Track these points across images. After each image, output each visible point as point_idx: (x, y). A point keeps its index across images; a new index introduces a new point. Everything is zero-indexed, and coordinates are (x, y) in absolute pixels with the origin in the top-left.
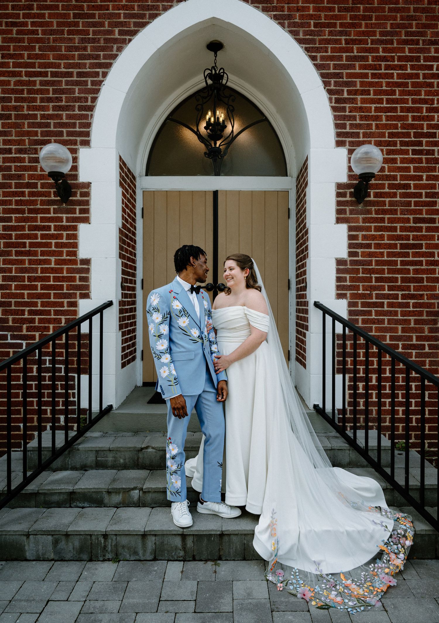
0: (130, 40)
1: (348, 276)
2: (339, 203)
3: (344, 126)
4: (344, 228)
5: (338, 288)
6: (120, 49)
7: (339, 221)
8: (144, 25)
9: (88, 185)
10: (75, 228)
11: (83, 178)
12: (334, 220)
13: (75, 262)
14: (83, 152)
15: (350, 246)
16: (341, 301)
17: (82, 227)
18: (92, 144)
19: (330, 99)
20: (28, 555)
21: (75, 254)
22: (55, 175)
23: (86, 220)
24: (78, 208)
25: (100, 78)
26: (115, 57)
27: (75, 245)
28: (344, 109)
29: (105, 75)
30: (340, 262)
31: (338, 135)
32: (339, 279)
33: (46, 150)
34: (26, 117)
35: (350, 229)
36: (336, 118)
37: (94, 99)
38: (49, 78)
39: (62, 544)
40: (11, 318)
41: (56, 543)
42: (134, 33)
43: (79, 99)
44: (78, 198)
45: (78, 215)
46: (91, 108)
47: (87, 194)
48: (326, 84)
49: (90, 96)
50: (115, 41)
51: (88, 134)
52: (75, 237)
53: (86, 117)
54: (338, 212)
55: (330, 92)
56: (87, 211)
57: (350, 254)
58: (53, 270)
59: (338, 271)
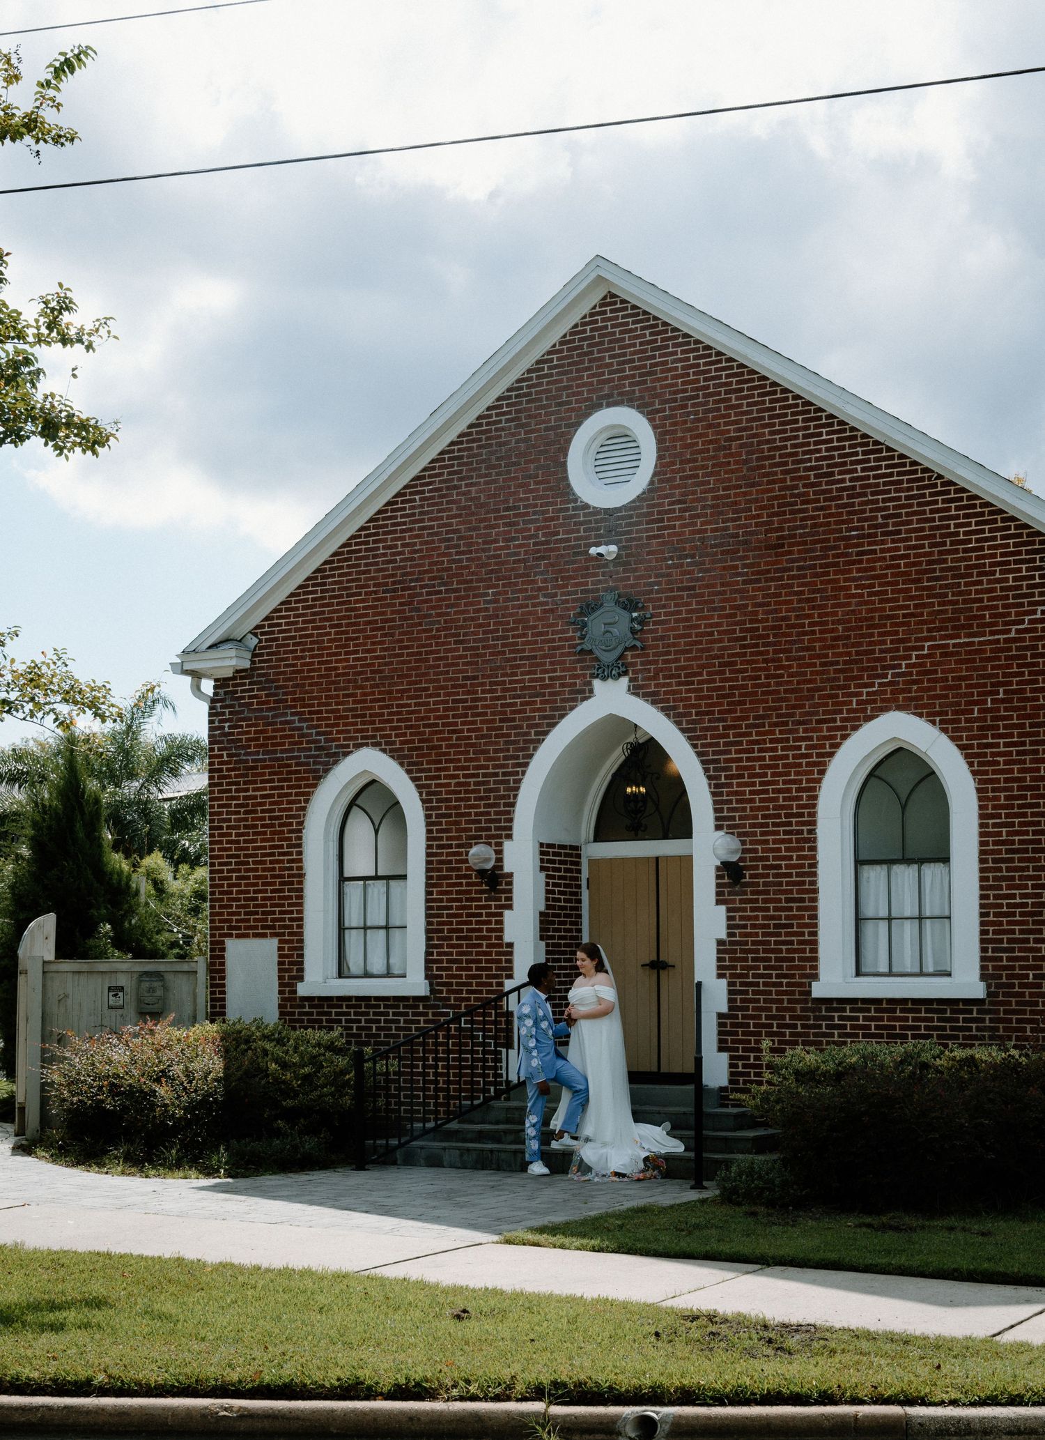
0: (543, 740)
1: (727, 956)
2: (718, 885)
3: (721, 810)
4: (723, 908)
5: (719, 968)
6: (535, 749)
7: (718, 902)
8: (554, 725)
9: (511, 875)
10: (501, 915)
11: (507, 869)
12: (714, 902)
13: (500, 945)
14: (507, 845)
15: (729, 927)
16: (721, 980)
17: (507, 913)
18: (514, 837)
19: (710, 785)
20: (445, 1164)
21: (500, 938)
22: (482, 873)
23: (510, 907)
24: (503, 896)
25: (520, 777)
26: (531, 756)
27: (501, 930)
28: (721, 794)
29: (524, 773)
30: (720, 943)
31: (717, 819)
32: (719, 960)
33: (473, 851)
34: (462, 815)
35: (729, 910)
36: (715, 802)
37: (515, 796)
38: (481, 779)
39: (465, 1158)
40: (452, 996)
41: (461, 1155)
42: (546, 733)
43: (503, 797)
44: (504, 887)
45: (503, 902)
46: (513, 805)
47: (510, 883)
48: (706, 770)
49: (512, 794)
50: (532, 741)
51: (510, 828)
52: (501, 922)
53: (509, 813)
54: (718, 894)
55: (709, 778)
56: (510, 899)
57: (729, 935)
58: (485, 954)
59: (719, 951)
